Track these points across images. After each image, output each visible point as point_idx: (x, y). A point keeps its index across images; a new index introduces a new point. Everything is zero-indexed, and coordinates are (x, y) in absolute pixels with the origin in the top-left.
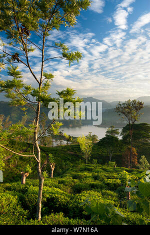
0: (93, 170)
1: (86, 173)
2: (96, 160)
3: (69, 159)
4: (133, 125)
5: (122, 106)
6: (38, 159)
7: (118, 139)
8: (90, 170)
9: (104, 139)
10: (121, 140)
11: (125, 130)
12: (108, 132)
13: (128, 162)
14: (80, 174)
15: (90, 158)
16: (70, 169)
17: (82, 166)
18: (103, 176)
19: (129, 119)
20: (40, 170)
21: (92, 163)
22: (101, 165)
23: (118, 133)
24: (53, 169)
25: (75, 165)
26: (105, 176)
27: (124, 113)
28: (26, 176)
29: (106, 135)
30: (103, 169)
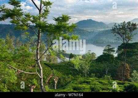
0: (91, 83)
1: (84, 86)
2: (94, 74)
3: (71, 73)
4: (127, 44)
5: (118, 27)
6: (41, 76)
7: (113, 56)
8: (88, 83)
9: (101, 56)
10: (116, 58)
11: (120, 48)
12: (105, 50)
13: (121, 76)
14: (79, 86)
15: (88, 73)
16: (72, 82)
17: (82, 79)
18: (98, 88)
19: (124, 39)
20: (42, 84)
21: (90, 77)
22: (98, 79)
23: (114, 51)
24: (56, 82)
25: (76, 78)
26: (101, 88)
27: (119, 34)
28: (33, 88)
29: (103, 53)
30: (99, 82)
